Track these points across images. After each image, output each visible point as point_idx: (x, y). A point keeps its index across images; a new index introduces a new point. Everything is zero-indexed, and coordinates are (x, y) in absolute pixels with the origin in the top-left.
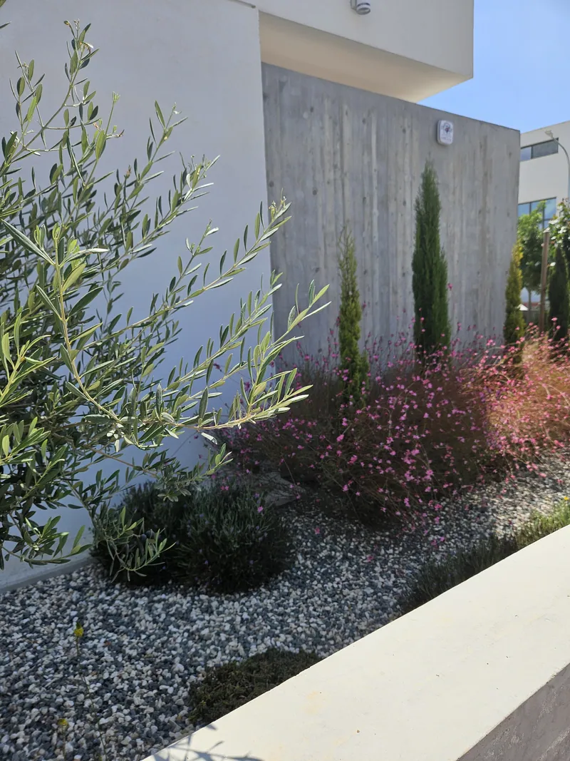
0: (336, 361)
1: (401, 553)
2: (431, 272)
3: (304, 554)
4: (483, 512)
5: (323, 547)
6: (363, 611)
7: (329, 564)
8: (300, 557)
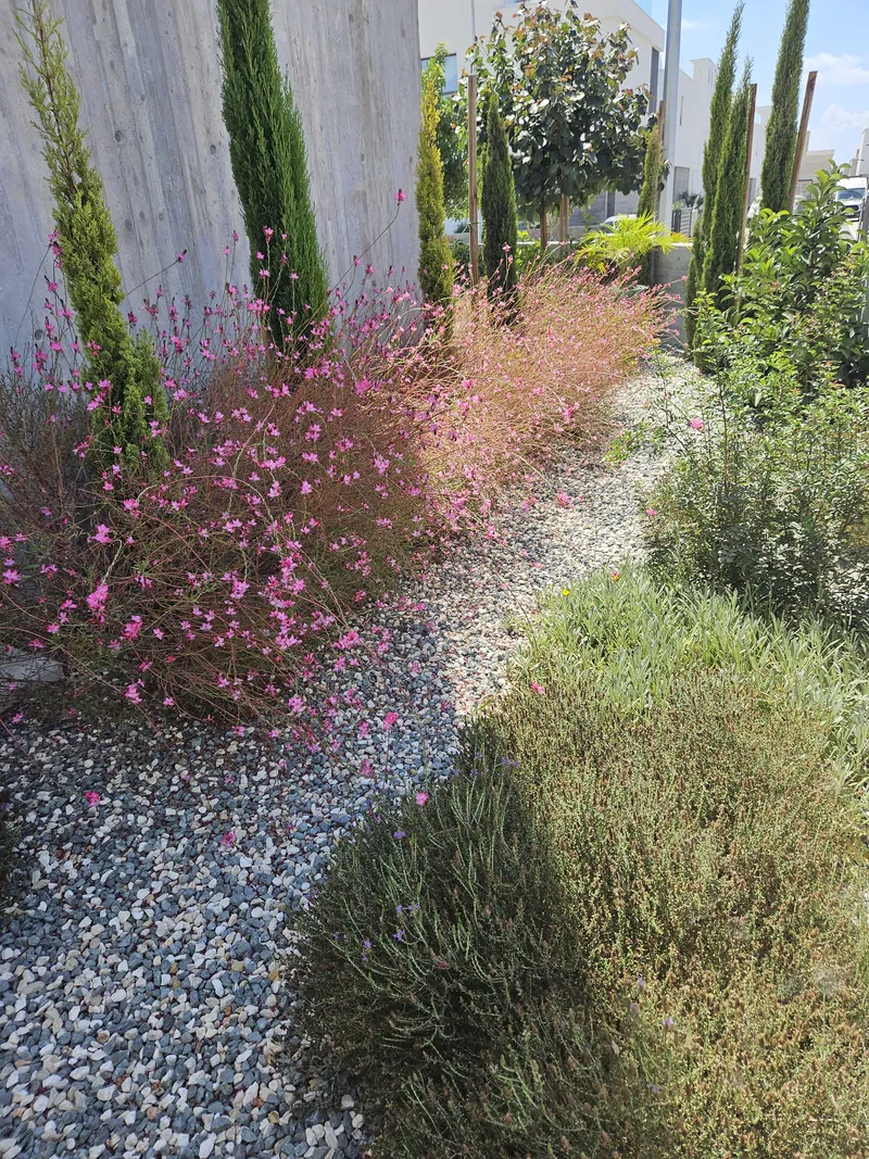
0: (74, 360)
1: (283, 774)
2: (268, 134)
3: (57, 843)
4: (425, 633)
5: (106, 807)
6: (206, 974)
7: (122, 854)
8: (44, 857)
